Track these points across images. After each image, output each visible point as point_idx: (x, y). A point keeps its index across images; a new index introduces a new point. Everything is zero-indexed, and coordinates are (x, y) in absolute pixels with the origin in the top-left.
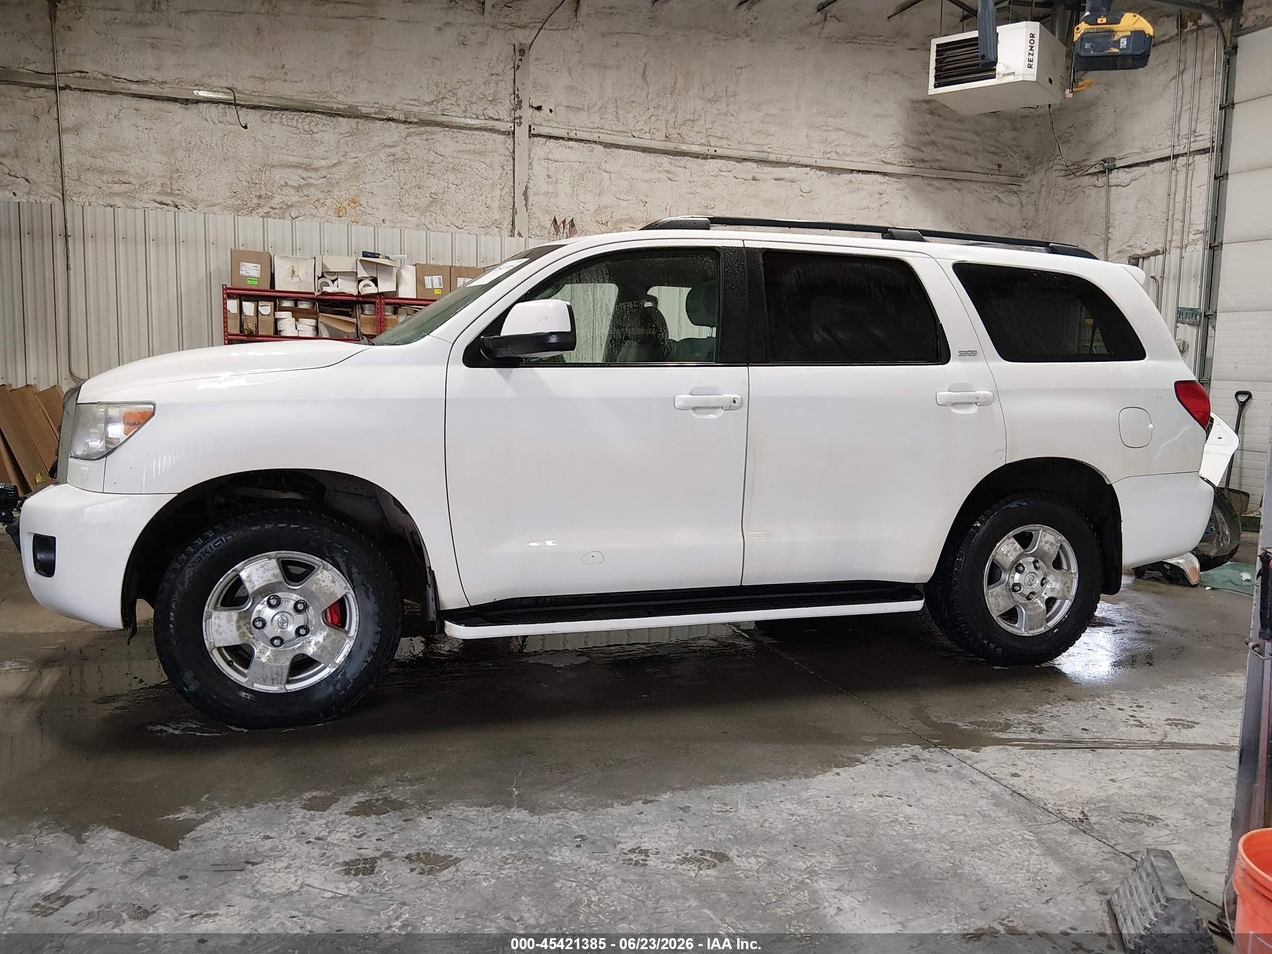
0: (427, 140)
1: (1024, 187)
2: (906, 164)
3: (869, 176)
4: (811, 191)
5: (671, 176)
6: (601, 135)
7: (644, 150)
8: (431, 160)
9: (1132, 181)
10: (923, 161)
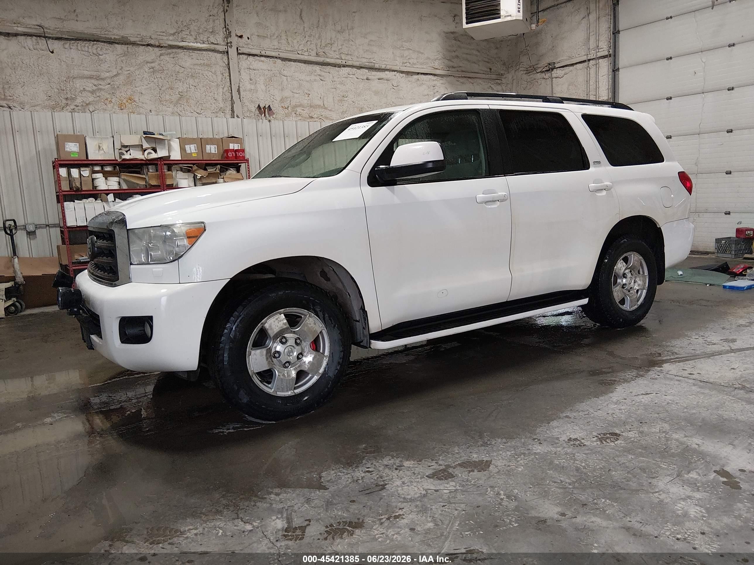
0: (173, 58)
1: (504, 81)
2: (445, 69)
3: (427, 76)
4: (398, 86)
5: (322, 78)
6: (279, 53)
7: (305, 62)
8: (177, 70)
9: (564, 75)
10: (453, 67)
